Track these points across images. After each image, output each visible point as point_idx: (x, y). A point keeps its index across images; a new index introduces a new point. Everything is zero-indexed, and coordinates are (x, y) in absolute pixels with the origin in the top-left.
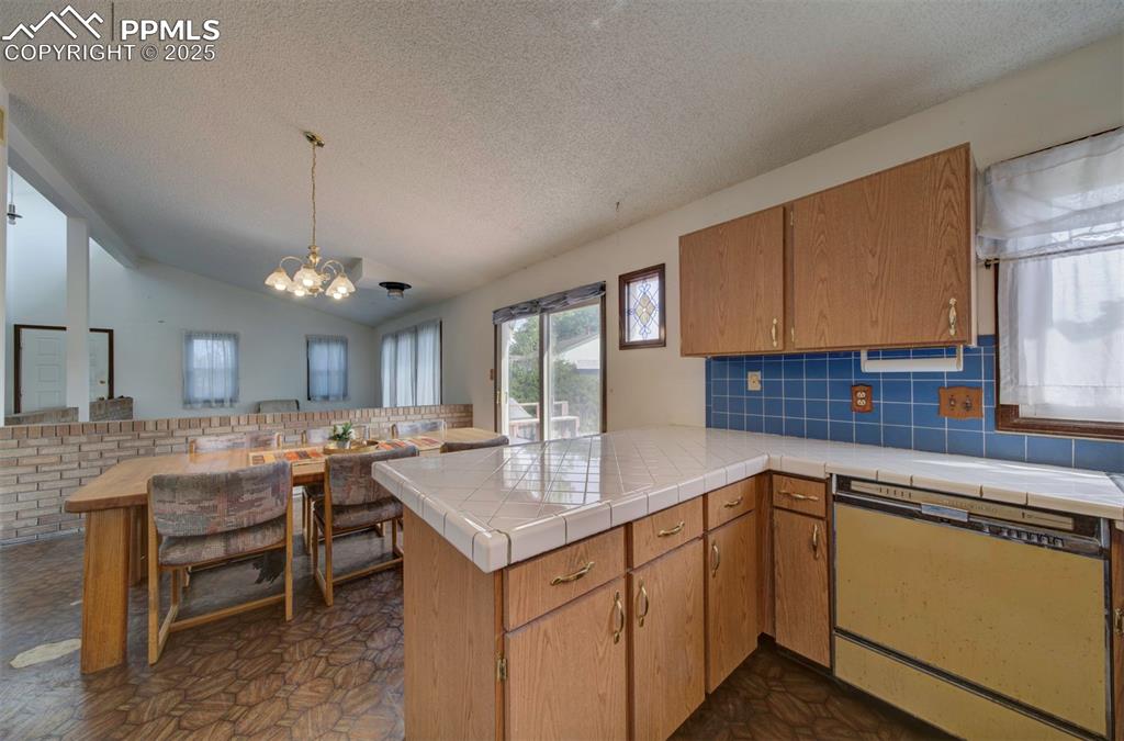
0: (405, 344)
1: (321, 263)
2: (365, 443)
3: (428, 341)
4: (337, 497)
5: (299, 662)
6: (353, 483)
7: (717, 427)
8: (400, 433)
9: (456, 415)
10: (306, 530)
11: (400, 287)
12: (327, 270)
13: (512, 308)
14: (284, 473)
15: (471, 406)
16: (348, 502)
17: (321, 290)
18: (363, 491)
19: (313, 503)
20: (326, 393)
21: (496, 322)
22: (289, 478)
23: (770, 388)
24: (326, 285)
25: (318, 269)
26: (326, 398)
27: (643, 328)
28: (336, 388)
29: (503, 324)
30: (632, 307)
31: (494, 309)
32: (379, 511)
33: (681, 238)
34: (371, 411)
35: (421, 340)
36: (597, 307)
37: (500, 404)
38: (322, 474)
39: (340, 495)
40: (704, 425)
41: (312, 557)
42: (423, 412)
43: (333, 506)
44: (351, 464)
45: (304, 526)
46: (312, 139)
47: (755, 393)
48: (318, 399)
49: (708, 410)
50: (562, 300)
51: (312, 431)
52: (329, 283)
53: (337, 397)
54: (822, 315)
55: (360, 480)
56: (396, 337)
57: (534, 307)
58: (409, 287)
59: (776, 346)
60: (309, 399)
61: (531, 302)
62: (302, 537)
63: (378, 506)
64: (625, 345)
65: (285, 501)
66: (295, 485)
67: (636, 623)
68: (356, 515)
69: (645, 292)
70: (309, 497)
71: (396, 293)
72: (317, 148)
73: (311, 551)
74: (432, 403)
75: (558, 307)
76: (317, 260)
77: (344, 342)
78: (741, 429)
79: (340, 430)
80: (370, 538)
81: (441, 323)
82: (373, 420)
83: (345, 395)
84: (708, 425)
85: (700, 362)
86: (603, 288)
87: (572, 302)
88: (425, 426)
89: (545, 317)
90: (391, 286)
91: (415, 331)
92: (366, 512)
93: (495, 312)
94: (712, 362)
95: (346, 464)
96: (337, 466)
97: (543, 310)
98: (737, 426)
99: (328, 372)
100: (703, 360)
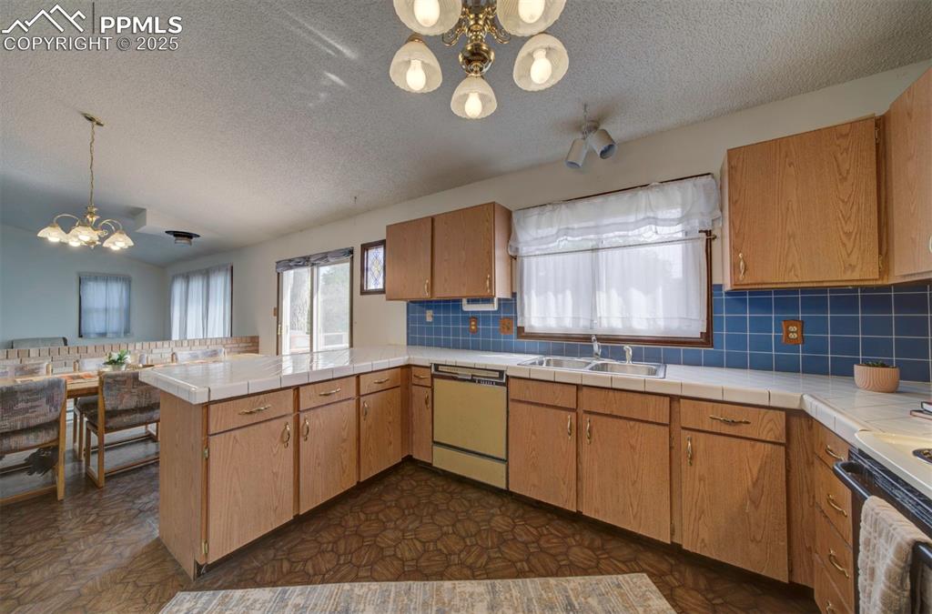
0: (196, 285)
1: (98, 221)
2: (141, 365)
3: (219, 284)
4: (110, 404)
5: (83, 551)
6: (126, 393)
7: (412, 345)
8: (179, 359)
9: (241, 345)
10: (77, 444)
11: (189, 236)
12: (105, 227)
13: (290, 261)
14: (59, 387)
15: (258, 337)
16: (120, 408)
17: (97, 243)
18: (136, 399)
19: (85, 419)
20: (102, 331)
21: (279, 270)
22: (63, 390)
23: (436, 320)
24: (102, 239)
25: (95, 227)
26: (103, 335)
27: (375, 281)
28: (115, 323)
29: (285, 273)
30: (369, 266)
31: (277, 260)
32: (150, 414)
33: (387, 227)
34: (153, 344)
35: (212, 282)
36: (348, 265)
37: (281, 335)
38: (96, 388)
39: (113, 402)
40: (405, 343)
41: (84, 463)
42: (208, 343)
43: (107, 412)
44: (124, 379)
45: (75, 441)
46: (91, 119)
47: (430, 323)
48: (92, 336)
49: (408, 334)
50: (325, 258)
51: (86, 361)
52: (107, 237)
53: (117, 334)
54: (446, 280)
55: (133, 390)
56: (187, 277)
57: (306, 261)
58: (198, 236)
59: (427, 296)
60: (81, 336)
61: (304, 258)
62: (74, 451)
63: (149, 411)
64: (363, 292)
65: (59, 408)
66: (69, 397)
67: (302, 439)
68: (127, 417)
69: (376, 257)
70: (81, 414)
71: (184, 241)
72: (96, 127)
73: (83, 459)
74: (222, 336)
75: (322, 263)
76: (94, 219)
77: (127, 280)
78: (424, 345)
79: (115, 356)
80: (146, 444)
81: (232, 267)
82: (155, 351)
83: (127, 332)
84: (408, 344)
85: (403, 305)
86: (351, 252)
87: (332, 260)
88: (205, 354)
89: (315, 269)
90: (177, 234)
91: (206, 274)
92: (138, 415)
93: (277, 263)
94: (411, 304)
95: (118, 378)
96: (110, 380)
97: (313, 265)
98: (422, 344)
99: (106, 310)
100: (405, 303)
